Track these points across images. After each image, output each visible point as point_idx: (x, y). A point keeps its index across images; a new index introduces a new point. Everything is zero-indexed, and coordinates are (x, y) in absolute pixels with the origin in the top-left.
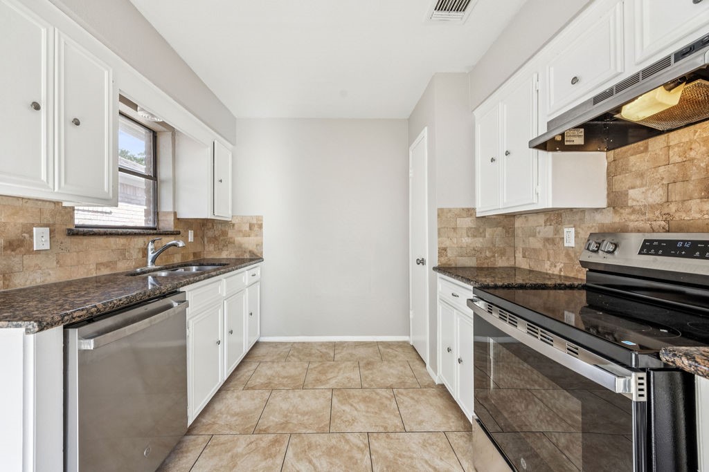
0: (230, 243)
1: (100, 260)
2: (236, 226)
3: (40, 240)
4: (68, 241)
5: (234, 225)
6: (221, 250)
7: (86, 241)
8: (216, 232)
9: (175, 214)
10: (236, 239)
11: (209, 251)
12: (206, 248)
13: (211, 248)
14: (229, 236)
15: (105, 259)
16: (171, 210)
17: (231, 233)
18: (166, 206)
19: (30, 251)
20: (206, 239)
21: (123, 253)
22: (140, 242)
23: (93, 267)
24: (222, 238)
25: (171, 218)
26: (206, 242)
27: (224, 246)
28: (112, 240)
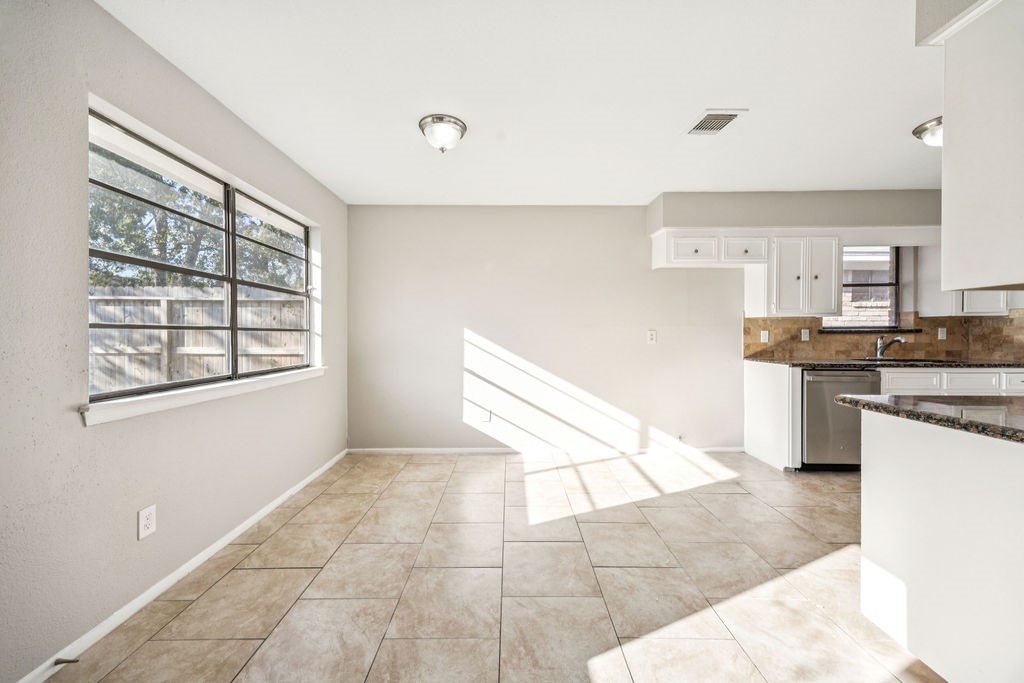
0: (1005, 342)
1: (838, 349)
2: (1015, 322)
3: (805, 335)
4: (818, 336)
5: (1012, 321)
6: (991, 350)
7: (829, 337)
8: (986, 329)
9: (916, 313)
10: (1015, 337)
11: (976, 351)
12: (972, 347)
13: (978, 347)
14: (1005, 333)
15: (843, 349)
16: (912, 310)
17: (1006, 331)
18: (908, 307)
19: (800, 341)
20: (971, 338)
21: (856, 346)
22: (872, 338)
23: (833, 352)
24: (993, 336)
25: (912, 318)
26: (971, 341)
27: (996, 345)
28: (848, 337)
